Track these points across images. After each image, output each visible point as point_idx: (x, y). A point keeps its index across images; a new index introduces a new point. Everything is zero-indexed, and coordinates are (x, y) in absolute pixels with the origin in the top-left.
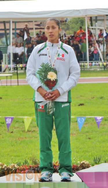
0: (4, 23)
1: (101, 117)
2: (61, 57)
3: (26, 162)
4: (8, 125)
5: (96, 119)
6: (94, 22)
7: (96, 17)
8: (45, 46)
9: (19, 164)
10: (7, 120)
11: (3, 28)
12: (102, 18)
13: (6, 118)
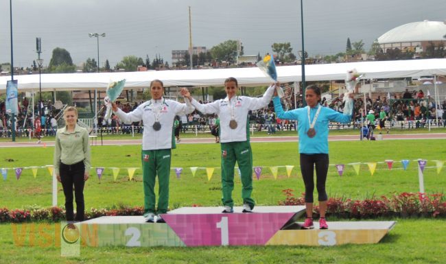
0: (89, 92)
1: (180, 169)
2: (163, 110)
3: (114, 207)
4: (99, 175)
5: (176, 170)
6: (167, 93)
7: (169, 88)
8: (151, 103)
9: (108, 209)
10: (98, 171)
11: (88, 97)
12: (174, 89)
13: (97, 169)
